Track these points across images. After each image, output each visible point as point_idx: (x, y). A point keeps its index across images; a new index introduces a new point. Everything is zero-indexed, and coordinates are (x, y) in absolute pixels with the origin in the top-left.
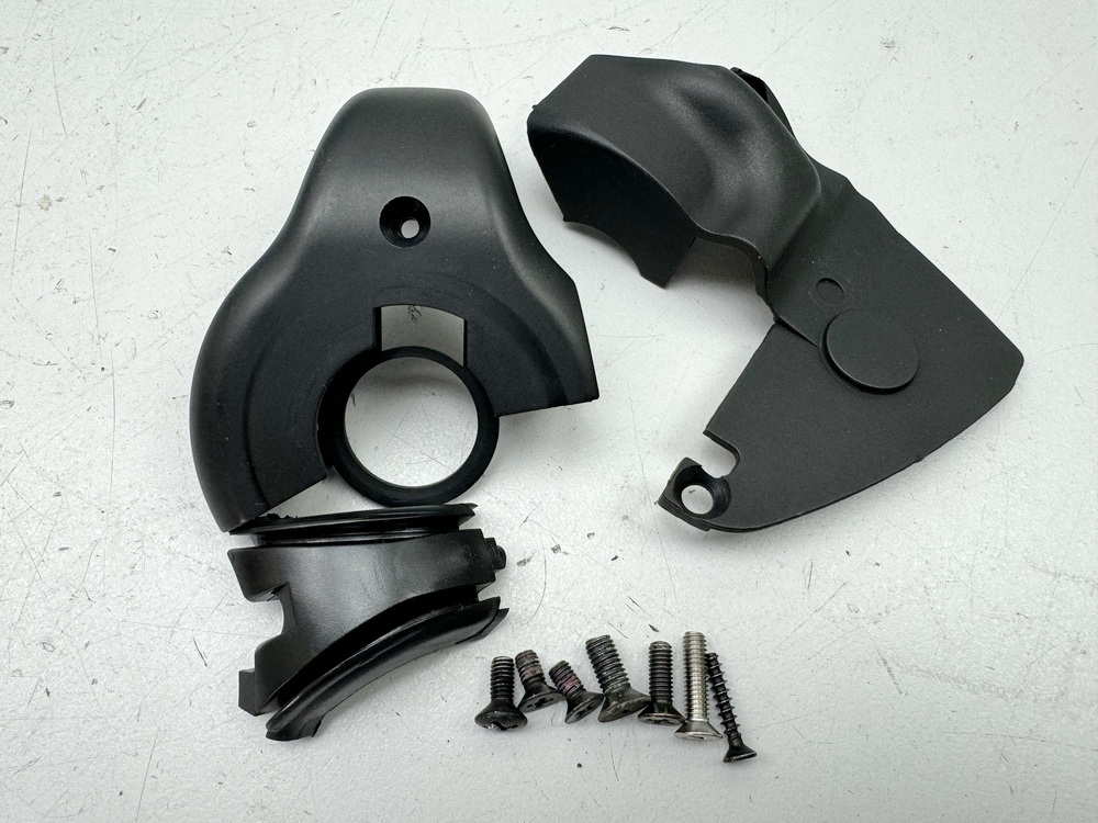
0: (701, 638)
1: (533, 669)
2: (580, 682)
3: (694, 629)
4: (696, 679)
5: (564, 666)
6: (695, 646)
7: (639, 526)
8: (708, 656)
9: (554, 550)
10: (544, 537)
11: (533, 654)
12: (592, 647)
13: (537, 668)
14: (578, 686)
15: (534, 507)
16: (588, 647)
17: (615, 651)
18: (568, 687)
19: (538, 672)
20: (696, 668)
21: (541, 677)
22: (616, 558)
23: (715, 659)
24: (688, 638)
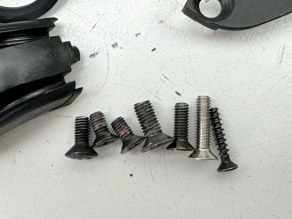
0: (208, 100)
1: (100, 124)
2: (130, 130)
3: (204, 94)
4: (203, 125)
5: (121, 120)
6: (203, 105)
7: (171, 27)
8: (212, 110)
9: (113, 46)
10: (106, 38)
11: (100, 114)
12: (138, 108)
13: (103, 123)
14: (129, 133)
15: (99, 18)
16: (135, 108)
17: (152, 110)
18: (122, 133)
19: (104, 125)
20: (204, 119)
21: (106, 128)
22: (154, 49)
23: (216, 112)
24: (199, 99)
